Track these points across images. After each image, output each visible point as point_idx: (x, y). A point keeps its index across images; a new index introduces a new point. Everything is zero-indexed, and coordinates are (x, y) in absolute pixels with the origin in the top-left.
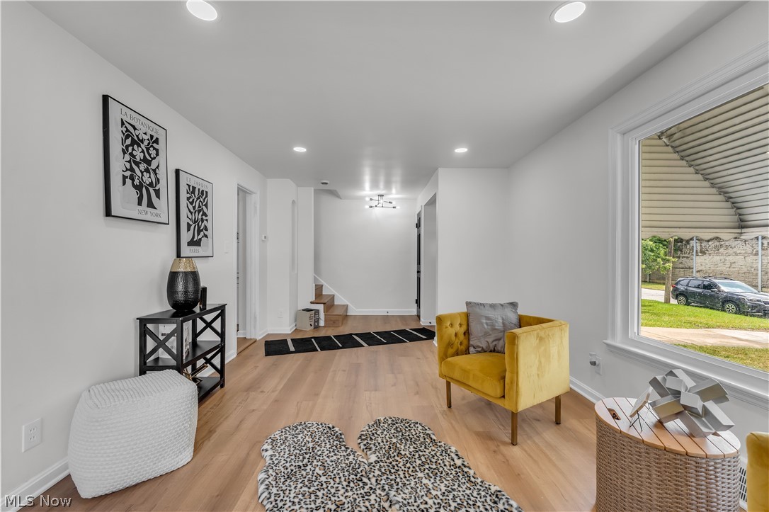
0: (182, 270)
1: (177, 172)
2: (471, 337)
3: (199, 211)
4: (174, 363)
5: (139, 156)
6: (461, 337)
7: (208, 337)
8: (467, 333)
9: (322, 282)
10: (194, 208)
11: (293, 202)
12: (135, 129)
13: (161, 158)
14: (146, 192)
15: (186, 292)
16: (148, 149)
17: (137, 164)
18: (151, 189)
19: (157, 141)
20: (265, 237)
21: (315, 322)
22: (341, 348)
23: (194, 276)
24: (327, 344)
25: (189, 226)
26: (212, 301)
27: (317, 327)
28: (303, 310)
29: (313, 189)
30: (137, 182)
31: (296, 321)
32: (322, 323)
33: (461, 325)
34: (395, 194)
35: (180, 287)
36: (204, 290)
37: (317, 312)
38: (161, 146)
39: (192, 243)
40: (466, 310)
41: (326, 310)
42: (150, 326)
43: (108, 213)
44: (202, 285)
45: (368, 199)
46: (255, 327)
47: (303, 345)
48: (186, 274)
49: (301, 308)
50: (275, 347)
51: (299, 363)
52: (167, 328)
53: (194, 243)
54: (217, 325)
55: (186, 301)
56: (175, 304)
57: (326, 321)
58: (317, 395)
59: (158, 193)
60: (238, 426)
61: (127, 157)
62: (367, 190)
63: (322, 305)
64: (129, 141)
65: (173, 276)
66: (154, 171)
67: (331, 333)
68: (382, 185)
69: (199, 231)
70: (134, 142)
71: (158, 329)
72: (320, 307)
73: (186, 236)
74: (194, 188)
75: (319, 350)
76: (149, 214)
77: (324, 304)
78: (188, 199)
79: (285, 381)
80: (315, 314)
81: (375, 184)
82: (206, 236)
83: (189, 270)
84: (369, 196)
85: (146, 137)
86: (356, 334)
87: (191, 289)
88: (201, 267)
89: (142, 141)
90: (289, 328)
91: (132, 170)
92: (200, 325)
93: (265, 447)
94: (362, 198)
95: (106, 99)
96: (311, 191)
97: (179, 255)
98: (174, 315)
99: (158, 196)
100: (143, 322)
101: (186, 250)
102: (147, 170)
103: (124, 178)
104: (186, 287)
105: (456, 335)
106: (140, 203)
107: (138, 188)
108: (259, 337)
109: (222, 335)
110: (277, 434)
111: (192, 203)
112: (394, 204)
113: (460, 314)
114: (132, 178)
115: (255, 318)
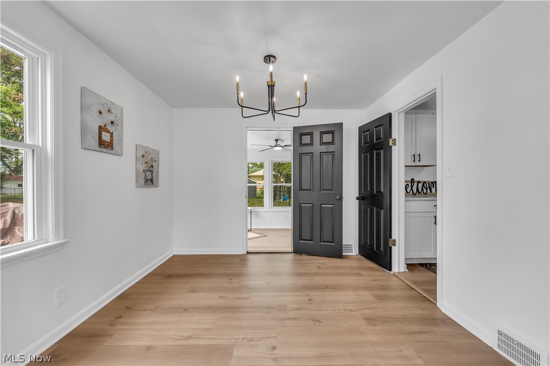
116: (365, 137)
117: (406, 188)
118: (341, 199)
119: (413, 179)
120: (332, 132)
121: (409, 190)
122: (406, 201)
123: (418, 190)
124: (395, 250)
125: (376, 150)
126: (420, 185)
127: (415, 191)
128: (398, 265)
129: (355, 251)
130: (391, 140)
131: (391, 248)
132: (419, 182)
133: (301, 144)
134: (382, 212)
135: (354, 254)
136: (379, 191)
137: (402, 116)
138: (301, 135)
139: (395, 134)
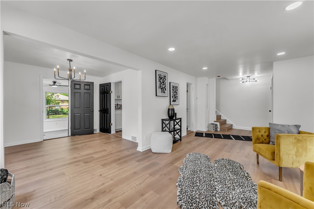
0: (171, 108)
1: (170, 83)
2: (271, 138)
3: (175, 92)
4: (169, 131)
5: (162, 81)
6: (266, 137)
7: (177, 127)
8: (269, 136)
9: (221, 114)
10: (174, 92)
11: (207, 84)
12: (161, 75)
13: (166, 81)
14: (163, 90)
15: (171, 114)
16: (163, 79)
17: (161, 83)
18: (164, 89)
19: (165, 77)
20: (197, 98)
21: (215, 129)
22: (223, 139)
23: (173, 110)
24: (218, 136)
25: (173, 96)
26: (178, 117)
27: (216, 131)
28: (211, 124)
29: (215, 79)
30: (161, 88)
31: (208, 128)
32: (219, 130)
33: (265, 132)
34: (256, 75)
35: (170, 112)
36: (176, 113)
37: (216, 125)
38: (166, 78)
39: (173, 101)
40: (269, 127)
41: (221, 125)
42: (164, 121)
43: (156, 96)
44: (175, 112)
45: (241, 79)
46: (193, 127)
47: (209, 135)
48: (171, 109)
49: (210, 123)
50: (199, 134)
51: (205, 140)
52: (167, 122)
53: (174, 101)
54: (179, 123)
55: (171, 116)
56: (169, 116)
57: (220, 129)
58: (207, 149)
59: (165, 89)
60: (183, 150)
61: (160, 82)
62: (241, 75)
63: (219, 123)
64: (160, 79)
65: (169, 109)
66: (165, 84)
67: (221, 133)
68: (248, 73)
69: (175, 98)
70: (161, 79)
71: (165, 122)
72: (218, 124)
73: (172, 99)
74: (174, 86)
75: (214, 138)
76: (164, 95)
77: (220, 122)
78: (172, 89)
79: (198, 143)
80: (215, 126)
81: (244, 72)
82: (177, 99)
83: (172, 108)
84: (241, 78)
85: (163, 77)
86: (232, 135)
87: (173, 113)
88: (175, 108)
89: (162, 78)
90: (205, 130)
91: (160, 85)
92: (176, 123)
93: (187, 155)
94: (239, 79)
95: (156, 70)
96: (214, 80)
97: (170, 104)
98: (169, 119)
99: (166, 90)
100: (163, 120)
101: (172, 103)
102: (163, 84)
103: (159, 87)
104: (171, 113)
105: (262, 136)
106: (162, 93)
107: (162, 89)
108: (194, 131)
109: (181, 126)
110: (191, 153)
111: (173, 90)
112: (256, 79)
113: (265, 128)
114: (160, 87)
115: (193, 125)
116: (102, 88)
117: (115, 107)
118: (93, 111)
119: (118, 104)
120: (89, 85)
121: (116, 107)
122: (115, 111)
123: (119, 107)
124: (112, 126)
125: (106, 94)
126: (120, 106)
127: (118, 108)
128: (113, 131)
129: (98, 131)
130: (111, 91)
131: (111, 126)
132: (119, 105)
133: (75, 88)
134: (108, 115)
135: (98, 132)
136: (107, 108)
137: (114, 84)
138: (75, 84)
139: (112, 90)
